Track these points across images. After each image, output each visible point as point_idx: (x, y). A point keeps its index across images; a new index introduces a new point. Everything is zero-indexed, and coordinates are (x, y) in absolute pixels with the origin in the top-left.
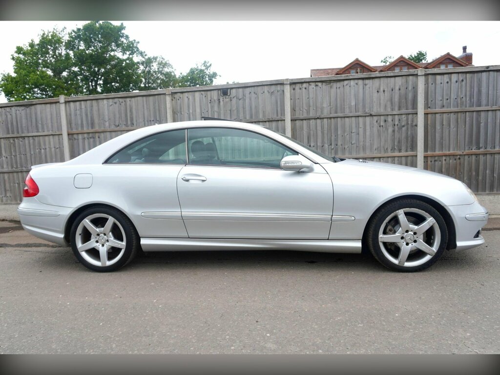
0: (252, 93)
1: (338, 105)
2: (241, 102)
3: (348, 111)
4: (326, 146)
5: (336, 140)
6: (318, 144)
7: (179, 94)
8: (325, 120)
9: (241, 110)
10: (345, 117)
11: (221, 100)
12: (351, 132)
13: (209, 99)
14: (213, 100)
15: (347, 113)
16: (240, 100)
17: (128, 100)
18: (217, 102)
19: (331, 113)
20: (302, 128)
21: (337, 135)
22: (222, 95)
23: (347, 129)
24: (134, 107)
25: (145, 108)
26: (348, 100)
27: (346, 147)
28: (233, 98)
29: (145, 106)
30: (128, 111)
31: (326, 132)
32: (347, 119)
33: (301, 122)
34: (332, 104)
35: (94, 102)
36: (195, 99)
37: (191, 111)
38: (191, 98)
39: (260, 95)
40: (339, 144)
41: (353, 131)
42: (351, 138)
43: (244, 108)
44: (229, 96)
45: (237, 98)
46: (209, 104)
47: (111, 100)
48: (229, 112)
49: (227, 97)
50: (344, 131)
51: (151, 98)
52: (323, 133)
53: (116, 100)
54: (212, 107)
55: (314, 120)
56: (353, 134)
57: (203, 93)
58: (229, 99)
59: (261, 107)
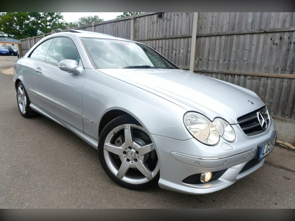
0: (176, 15)
1: (236, 22)
2: (168, 22)
3: (244, 28)
4: (221, 61)
5: (230, 56)
6: (215, 59)
7: (138, 18)
8: (223, 37)
9: (168, 28)
10: (240, 34)
11: (158, 21)
12: (244, 49)
13: (152, 21)
14: (154, 22)
15: (243, 30)
16: (168, 21)
17: (117, 23)
18: (156, 23)
19: (229, 31)
20: (204, 43)
21: (230, 52)
22: (159, 18)
23: (241, 46)
24: (119, 28)
25: (123, 28)
26: (246, 18)
27: (237, 63)
28: (165, 19)
29: (124, 27)
30: (117, 31)
31: (223, 48)
32: (242, 37)
33: (205, 38)
34: (231, 22)
35: (105, 25)
36: (145, 22)
37: (143, 30)
38: (143, 21)
39: (180, 16)
40: (231, 60)
41: (246, 48)
42: (243, 55)
43: (170, 27)
44: (163, 18)
45: (167, 20)
46: (152, 25)
47: (110, 24)
48: (162, 30)
49: (162, 19)
50: (238, 48)
51: (126, 22)
52: (220, 49)
53: (112, 23)
54: (153, 27)
55: (214, 37)
56: (245, 51)
57: (150, 16)
58: (162, 21)
59: (179, 26)
